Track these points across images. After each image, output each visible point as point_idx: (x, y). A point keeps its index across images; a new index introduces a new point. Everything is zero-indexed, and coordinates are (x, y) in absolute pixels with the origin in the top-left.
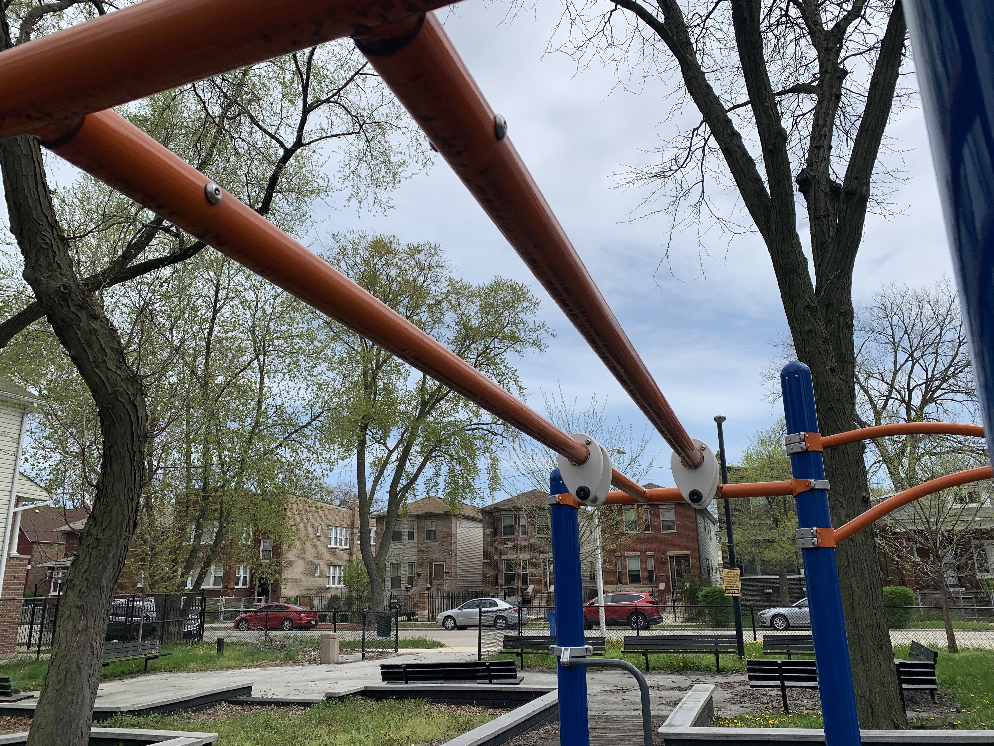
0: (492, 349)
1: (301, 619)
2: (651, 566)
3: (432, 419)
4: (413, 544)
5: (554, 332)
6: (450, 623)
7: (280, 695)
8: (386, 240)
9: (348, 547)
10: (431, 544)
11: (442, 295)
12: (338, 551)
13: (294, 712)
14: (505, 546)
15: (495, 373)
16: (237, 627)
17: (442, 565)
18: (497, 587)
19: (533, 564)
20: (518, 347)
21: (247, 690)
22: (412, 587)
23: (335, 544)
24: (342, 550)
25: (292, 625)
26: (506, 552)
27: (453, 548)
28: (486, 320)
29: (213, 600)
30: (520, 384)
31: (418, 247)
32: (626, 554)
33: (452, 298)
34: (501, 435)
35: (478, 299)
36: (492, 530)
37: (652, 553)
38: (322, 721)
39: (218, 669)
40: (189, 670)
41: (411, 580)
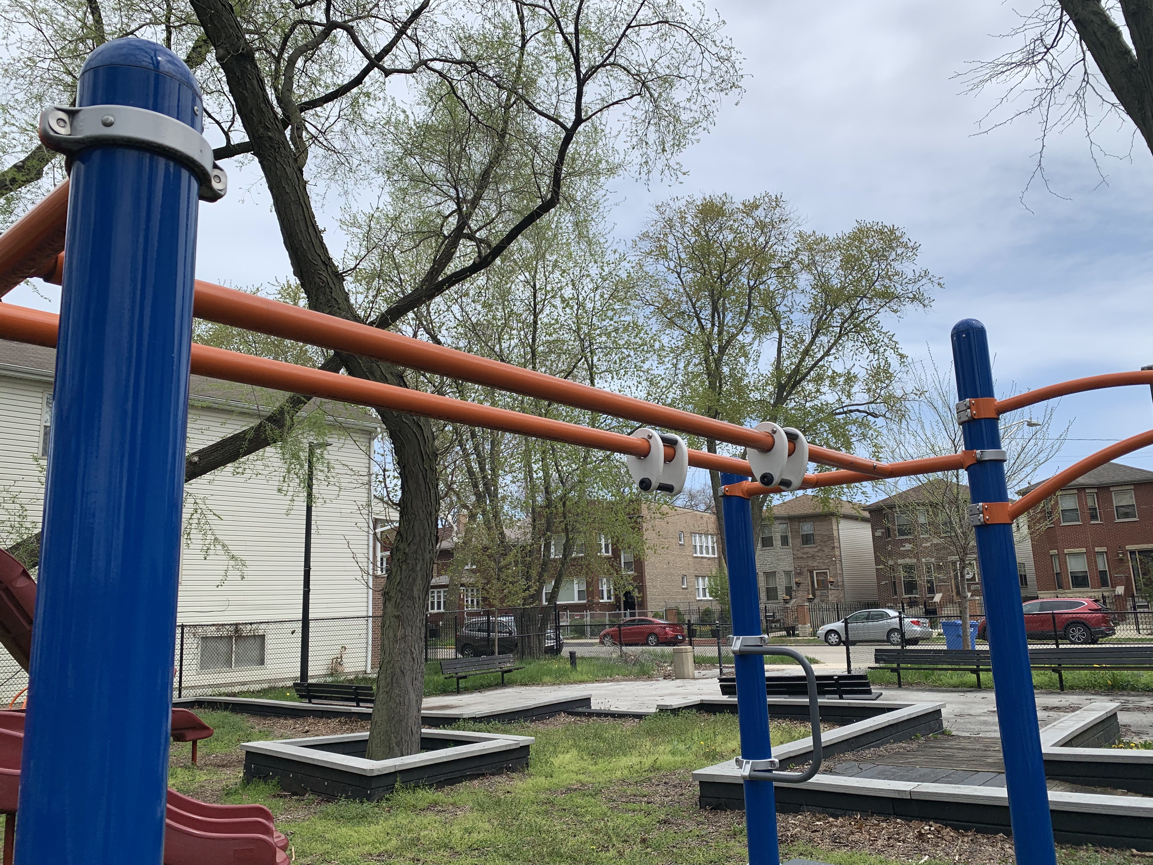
0: (861, 311)
1: (666, 633)
2: (1102, 565)
3: (793, 404)
4: (788, 550)
5: (941, 281)
6: (833, 638)
7: (623, 707)
8: (717, 202)
9: (716, 556)
10: (810, 550)
11: (791, 255)
12: (705, 560)
13: (630, 724)
14: (902, 549)
15: (867, 341)
16: (602, 643)
17: (826, 573)
18: (895, 597)
19: (939, 568)
20: (894, 305)
21: (586, 701)
22: (791, 598)
23: (701, 553)
24: (709, 559)
25: (658, 640)
26: (903, 555)
27: (837, 553)
28: (850, 277)
29: (577, 615)
30: (900, 351)
31: (755, 201)
32: (1066, 551)
33: (804, 257)
34: (884, 416)
35: (838, 253)
36: (883, 530)
37: (1104, 549)
38: (649, 733)
39: (572, 684)
40: (544, 684)
41: (789, 590)
